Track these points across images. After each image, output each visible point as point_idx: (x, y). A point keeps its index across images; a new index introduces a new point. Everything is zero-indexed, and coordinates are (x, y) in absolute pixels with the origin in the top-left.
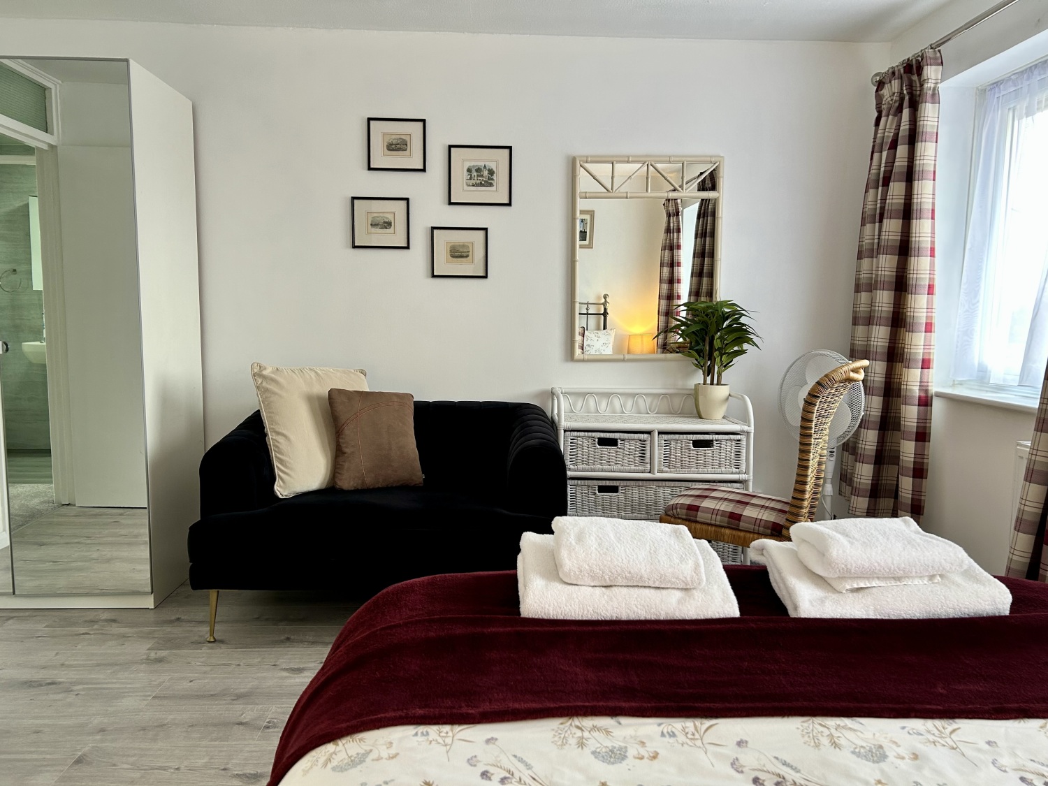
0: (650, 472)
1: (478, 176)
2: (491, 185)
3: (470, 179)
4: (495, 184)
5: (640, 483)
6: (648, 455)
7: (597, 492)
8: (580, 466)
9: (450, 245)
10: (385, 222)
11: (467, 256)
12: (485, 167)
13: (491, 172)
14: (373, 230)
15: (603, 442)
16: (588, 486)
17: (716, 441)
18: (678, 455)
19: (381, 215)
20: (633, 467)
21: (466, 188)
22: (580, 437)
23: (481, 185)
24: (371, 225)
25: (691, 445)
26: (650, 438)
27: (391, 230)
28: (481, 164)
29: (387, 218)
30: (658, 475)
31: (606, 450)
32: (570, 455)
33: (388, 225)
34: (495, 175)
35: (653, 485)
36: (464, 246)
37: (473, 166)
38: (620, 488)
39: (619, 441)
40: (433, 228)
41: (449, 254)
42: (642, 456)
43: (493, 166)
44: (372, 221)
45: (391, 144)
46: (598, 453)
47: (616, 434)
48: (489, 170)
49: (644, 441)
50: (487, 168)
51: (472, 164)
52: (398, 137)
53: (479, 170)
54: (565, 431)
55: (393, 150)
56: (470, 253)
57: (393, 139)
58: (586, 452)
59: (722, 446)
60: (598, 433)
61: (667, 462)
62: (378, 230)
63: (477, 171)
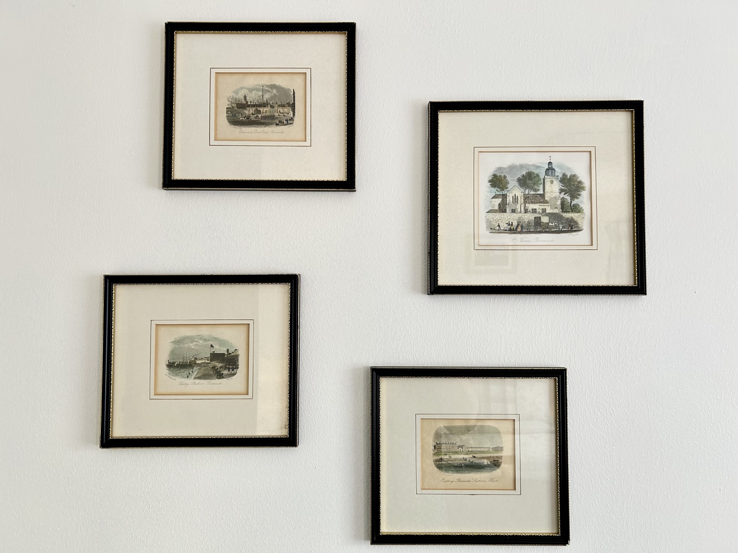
1: (527, 199)
3: (502, 209)
4: (584, 224)
10: (215, 356)
12: (550, 170)
13: (572, 186)
19: (205, 332)
21: (487, 238)
23: (538, 227)
24: (170, 365)
27: (233, 383)
28: (536, 161)
29: (222, 342)
33: (225, 364)
34: (584, 194)
37: (512, 168)
40: (379, 373)
43: (578, 168)
44: (172, 353)
45: (242, 106)
48: (564, 180)
50: (559, 173)
51: (506, 161)
52: (265, 81)
53: (528, 180)
55: (249, 122)
56: (504, 457)
62: (191, 384)
63: (523, 182)
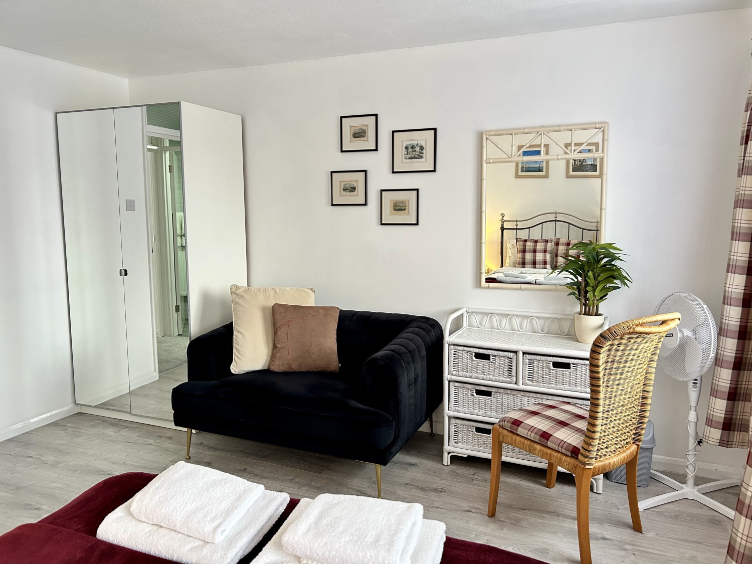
0: (516, 384)
1: (412, 151)
2: (422, 157)
3: (407, 154)
4: (424, 157)
5: (509, 391)
6: (514, 370)
7: (475, 394)
8: (461, 373)
9: (393, 201)
10: (351, 188)
11: (405, 210)
12: (417, 145)
13: (422, 148)
14: (344, 193)
15: (479, 356)
16: (468, 389)
17: (573, 364)
18: (539, 372)
19: (350, 182)
20: (502, 378)
21: (404, 160)
22: (461, 350)
23: (415, 158)
24: (343, 190)
25: (551, 365)
26: (515, 357)
27: (355, 193)
28: (415, 143)
29: (353, 185)
30: (521, 387)
31: (481, 362)
32: (453, 364)
33: (353, 189)
34: (424, 150)
35: (519, 395)
36: (402, 202)
37: (409, 144)
38: (493, 394)
39: (491, 356)
40: (382, 191)
41: (392, 208)
42: (510, 371)
43: (423, 143)
44: (344, 187)
45: (356, 133)
46: (475, 364)
47: (488, 351)
48: (420, 147)
49: (512, 359)
50: (419, 145)
51: (408, 143)
52: (360, 128)
53: (413, 147)
54: (449, 345)
55: (357, 137)
56: (407, 208)
57: (356, 130)
58: (465, 363)
59: (578, 369)
60: (474, 349)
61: (531, 377)
62: (348, 193)
63: (412, 148)
